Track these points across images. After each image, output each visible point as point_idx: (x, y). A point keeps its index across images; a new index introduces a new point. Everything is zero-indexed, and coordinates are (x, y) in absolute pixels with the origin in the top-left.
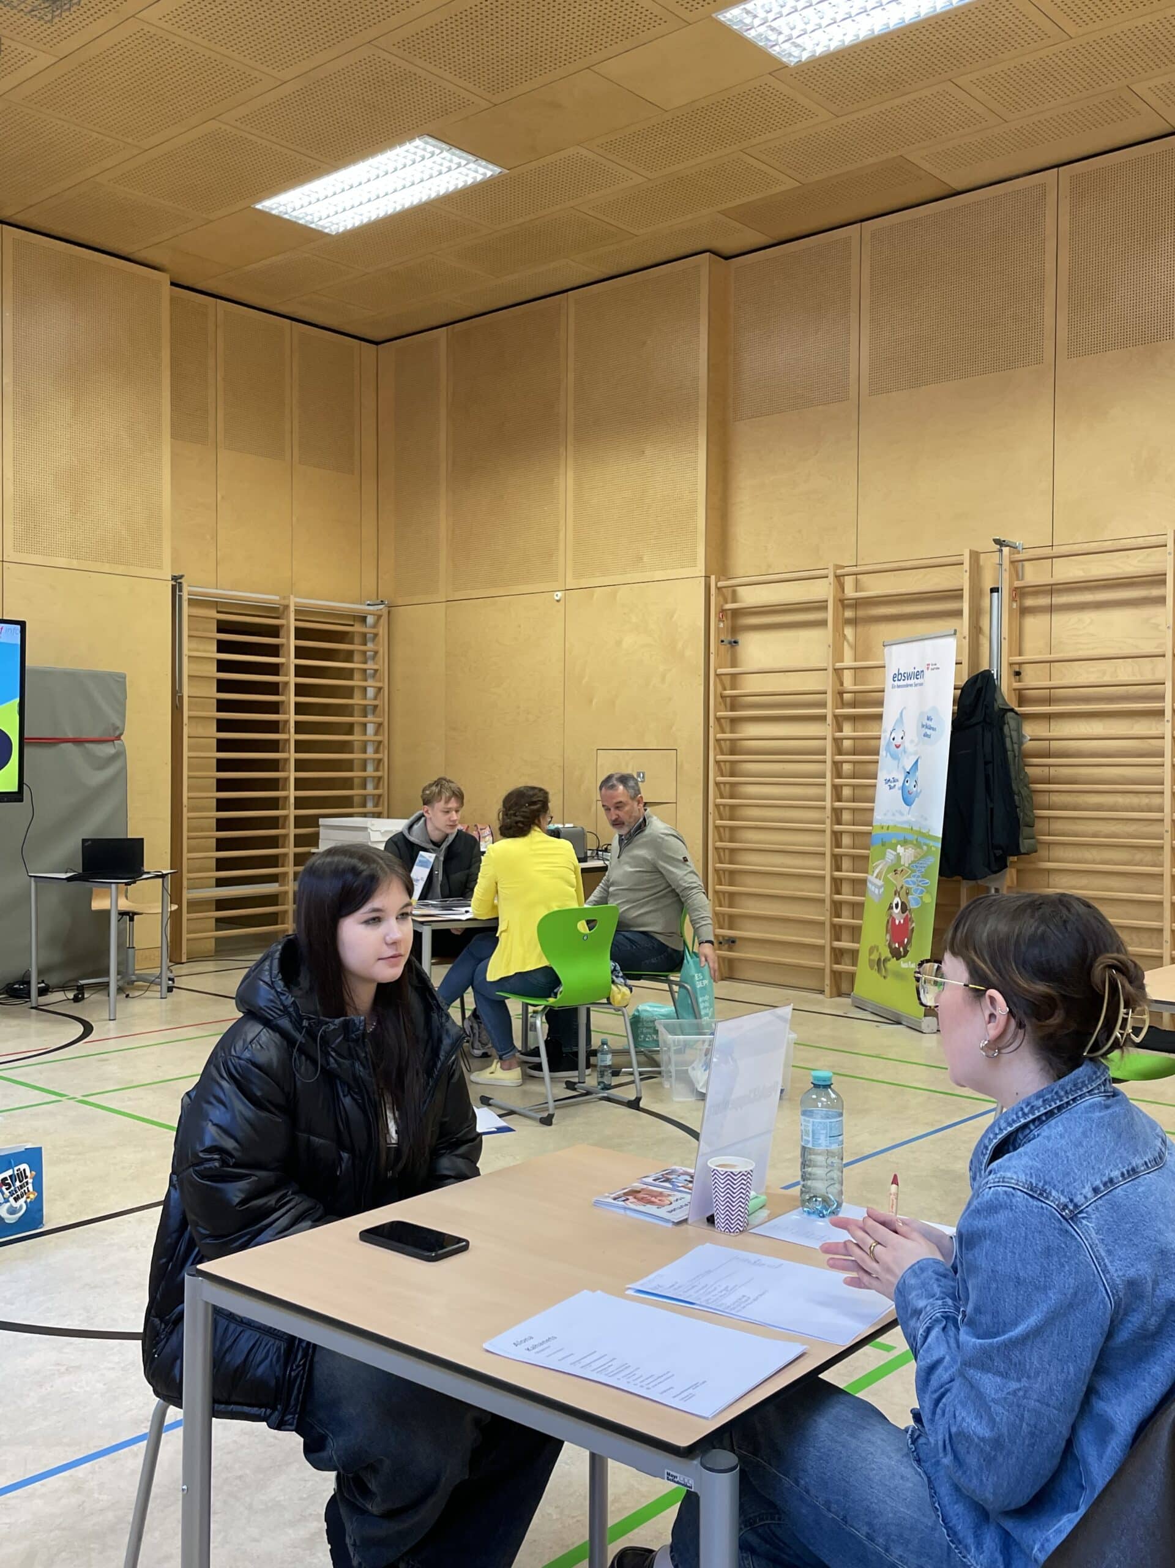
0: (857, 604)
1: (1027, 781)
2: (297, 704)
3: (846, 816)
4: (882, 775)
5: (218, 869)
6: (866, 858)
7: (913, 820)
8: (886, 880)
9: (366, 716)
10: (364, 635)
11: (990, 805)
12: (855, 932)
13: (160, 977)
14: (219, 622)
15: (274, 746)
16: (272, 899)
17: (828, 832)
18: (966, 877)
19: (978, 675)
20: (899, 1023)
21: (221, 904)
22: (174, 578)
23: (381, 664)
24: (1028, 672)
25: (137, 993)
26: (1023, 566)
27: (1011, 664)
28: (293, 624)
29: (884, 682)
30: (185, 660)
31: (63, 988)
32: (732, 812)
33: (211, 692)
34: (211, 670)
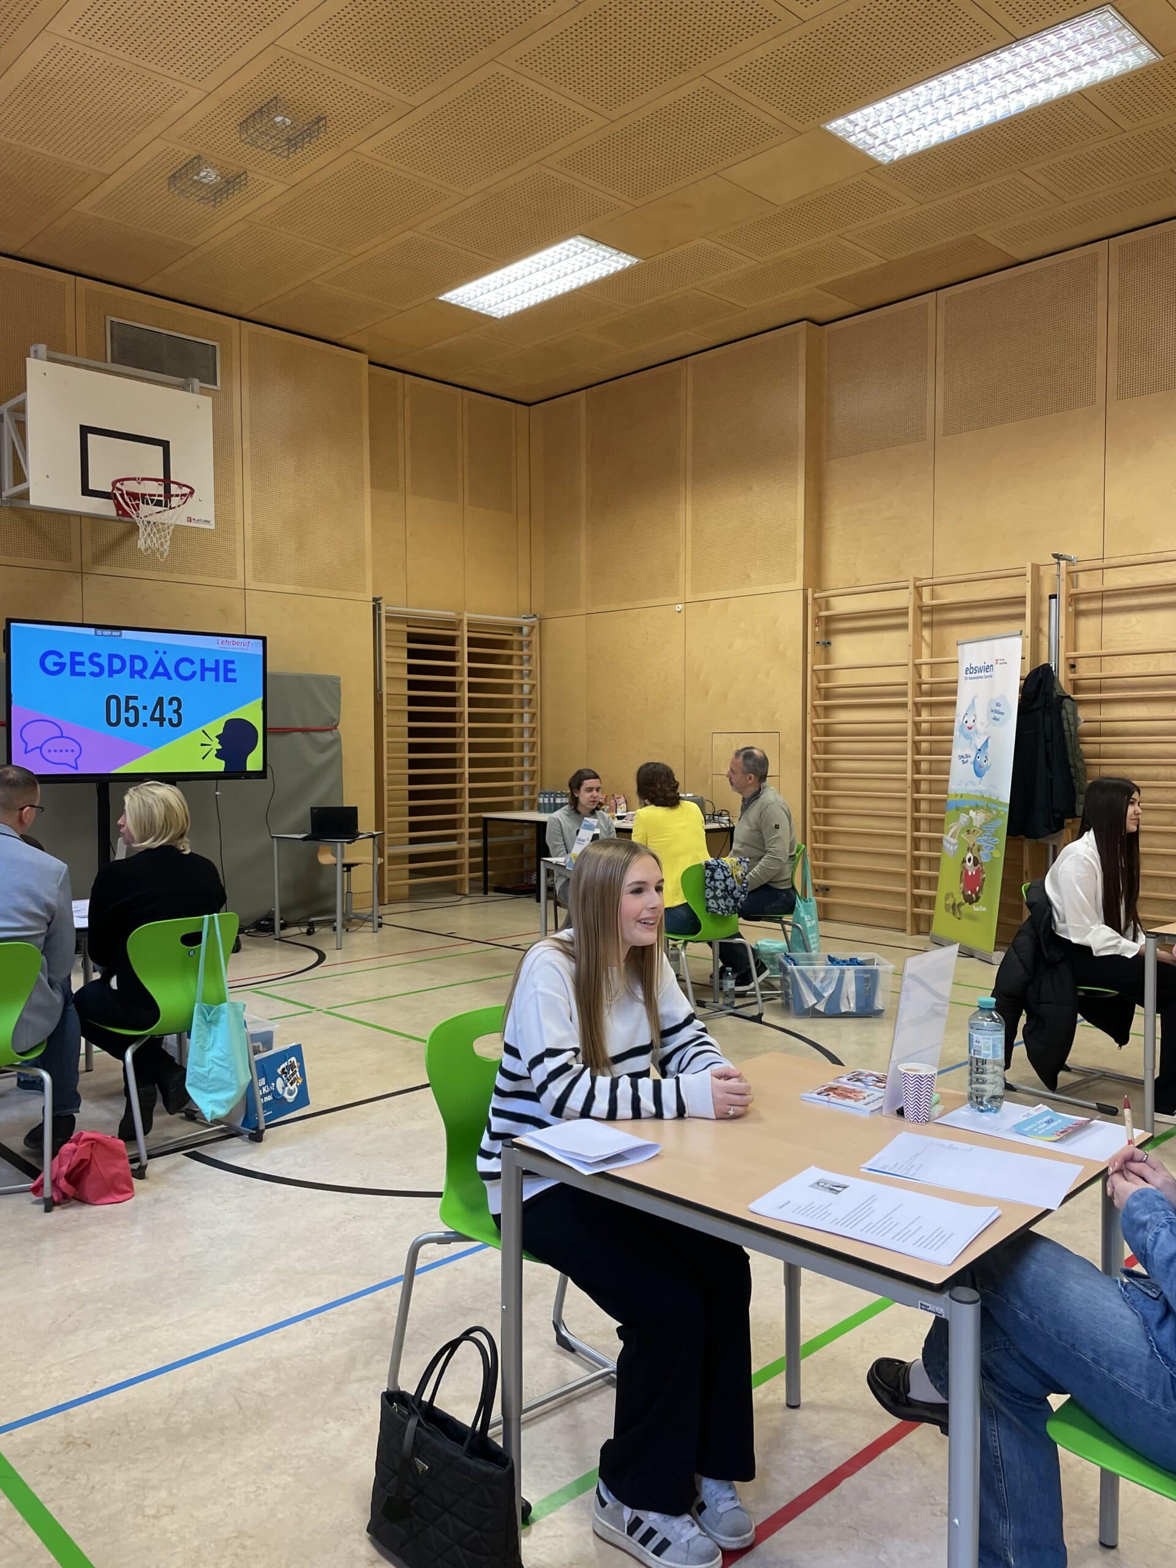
0: (933, 610)
1: (1081, 756)
2: (470, 699)
3: (924, 786)
4: (956, 752)
5: (410, 831)
6: (942, 820)
7: (983, 788)
8: (960, 838)
9: (522, 708)
10: (521, 642)
11: (1050, 776)
12: (932, 882)
13: (372, 915)
14: (409, 634)
15: (452, 732)
16: (452, 854)
17: (909, 800)
18: (1028, 837)
19: (1039, 668)
20: (972, 956)
21: (414, 858)
22: (375, 600)
23: (534, 666)
24: (1082, 665)
25: (354, 928)
26: (1077, 576)
27: (1067, 659)
28: (466, 635)
29: (957, 674)
30: (384, 665)
31: (298, 924)
32: (826, 784)
33: (404, 690)
34: (403, 673)
